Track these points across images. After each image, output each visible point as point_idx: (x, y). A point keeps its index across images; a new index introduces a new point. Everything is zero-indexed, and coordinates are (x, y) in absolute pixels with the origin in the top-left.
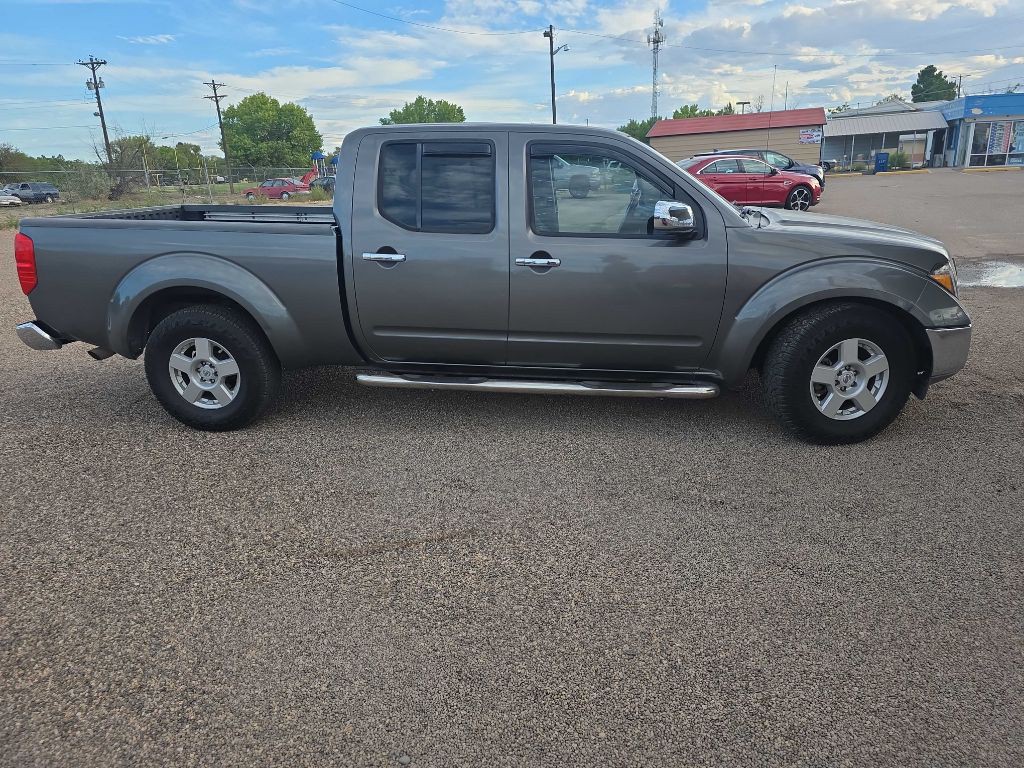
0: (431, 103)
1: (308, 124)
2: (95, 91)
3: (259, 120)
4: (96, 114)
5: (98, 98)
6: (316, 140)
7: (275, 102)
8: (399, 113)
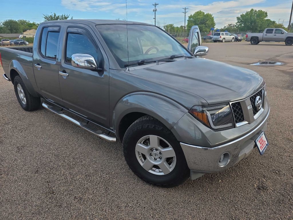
0: (256, 11)
1: (212, 19)
2: (155, 12)
3: (198, 19)
4: (154, 18)
5: (155, 14)
6: (213, 24)
7: (204, 13)
8: (244, 15)
